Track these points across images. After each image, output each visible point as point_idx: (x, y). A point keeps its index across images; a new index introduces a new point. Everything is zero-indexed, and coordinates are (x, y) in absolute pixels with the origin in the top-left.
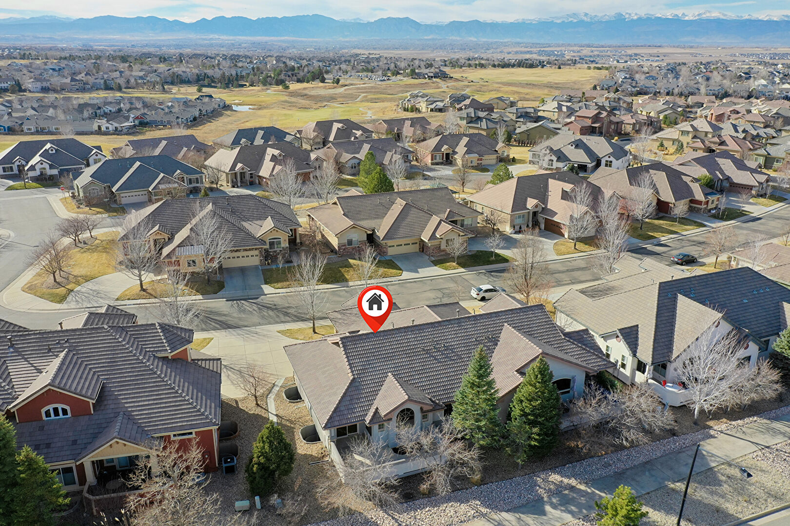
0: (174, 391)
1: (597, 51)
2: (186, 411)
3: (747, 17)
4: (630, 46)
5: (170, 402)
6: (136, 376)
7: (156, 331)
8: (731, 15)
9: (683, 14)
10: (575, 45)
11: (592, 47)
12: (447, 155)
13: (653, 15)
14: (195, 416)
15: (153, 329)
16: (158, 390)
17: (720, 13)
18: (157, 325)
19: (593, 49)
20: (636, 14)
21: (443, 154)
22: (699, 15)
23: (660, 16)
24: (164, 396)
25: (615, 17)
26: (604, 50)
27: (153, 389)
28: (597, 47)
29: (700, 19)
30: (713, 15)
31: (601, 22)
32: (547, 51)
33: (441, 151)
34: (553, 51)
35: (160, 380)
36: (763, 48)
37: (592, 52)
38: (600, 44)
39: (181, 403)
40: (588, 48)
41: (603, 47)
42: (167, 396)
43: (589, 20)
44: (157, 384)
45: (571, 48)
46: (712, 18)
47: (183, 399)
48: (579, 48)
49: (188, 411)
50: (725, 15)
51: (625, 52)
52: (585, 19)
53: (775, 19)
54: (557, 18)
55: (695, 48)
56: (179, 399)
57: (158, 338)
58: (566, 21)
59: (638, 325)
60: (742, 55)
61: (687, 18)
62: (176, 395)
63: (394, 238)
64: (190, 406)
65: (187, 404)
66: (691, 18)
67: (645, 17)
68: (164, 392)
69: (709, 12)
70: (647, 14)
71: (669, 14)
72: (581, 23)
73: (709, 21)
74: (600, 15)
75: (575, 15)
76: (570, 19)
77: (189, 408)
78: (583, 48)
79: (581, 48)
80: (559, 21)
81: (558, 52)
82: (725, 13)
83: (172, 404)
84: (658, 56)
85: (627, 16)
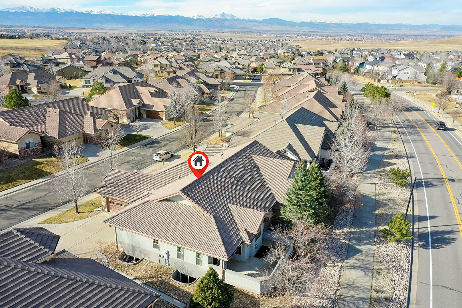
0: (95, 286)
1: (47, 30)
2: (122, 299)
3: (124, 14)
4: (67, 28)
5: (100, 298)
6: (41, 290)
7: (18, 238)
8: (117, 12)
9: (91, 11)
10: (30, 27)
11: (42, 28)
12: (22, 86)
13: (74, 10)
14: (134, 299)
15: (12, 238)
16: (79, 293)
17: (111, 11)
18: (15, 232)
19: (43, 29)
20: (64, 9)
21: (18, 86)
22: (100, 12)
23: (78, 11)
24: (90, 296)
25: (51, 11)
26: (51, 30)
27: (72, 294)
28: (45, 28)
29: (101, 14)
30: (107, 12)
31: (42, 13)
32: (12, 30)
33: (16, 84)
34: (16, 30)
35: (72, 282)
36: (138, 30)
37: (44, 31)
38: (47, 26)
39: (112, 294)
40: (40, 29)
41: (49, 28)
42: (92, 294)
43: (34, 11)
44: (73, 287)
45: (29, 29)
46: (107, 14)
47: (110, 289)
48: (34, 29)
49: (124, 297)
50: (114, 13)
51: (65, 31)
52: (32, 11)
53: (139, 16)
54: (11, 9)
55: (104, 29)
56: (106, 291)
57: (26, 244)
58: (18, 11)
59: (290, 144)
60: (130, 33)
61: (93, 13)
62: (101, 288)
63: (67, 136)
64: (123, 292)
65: (118, 292)
66: (96, 13)
67: (69, 11)
68: (86, 291)
69: (105, 10)
70: (70, 10)
71: (83, 10)
72: (28, 13)
73: (106, 16)
74: (41, 8)
75: (23, 8)
76: (21, 10)
77: (123, 295)
78: (37, 29)
79: (35, 29)
80: (13, 11)
81: (20, 30)
82: (114, 11)
83: (104, 299)
84: (86, 34)
85: (58, 10)
